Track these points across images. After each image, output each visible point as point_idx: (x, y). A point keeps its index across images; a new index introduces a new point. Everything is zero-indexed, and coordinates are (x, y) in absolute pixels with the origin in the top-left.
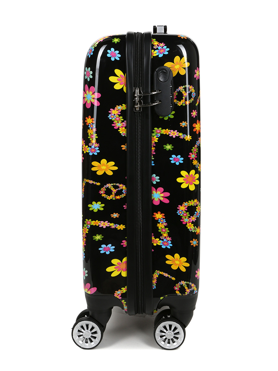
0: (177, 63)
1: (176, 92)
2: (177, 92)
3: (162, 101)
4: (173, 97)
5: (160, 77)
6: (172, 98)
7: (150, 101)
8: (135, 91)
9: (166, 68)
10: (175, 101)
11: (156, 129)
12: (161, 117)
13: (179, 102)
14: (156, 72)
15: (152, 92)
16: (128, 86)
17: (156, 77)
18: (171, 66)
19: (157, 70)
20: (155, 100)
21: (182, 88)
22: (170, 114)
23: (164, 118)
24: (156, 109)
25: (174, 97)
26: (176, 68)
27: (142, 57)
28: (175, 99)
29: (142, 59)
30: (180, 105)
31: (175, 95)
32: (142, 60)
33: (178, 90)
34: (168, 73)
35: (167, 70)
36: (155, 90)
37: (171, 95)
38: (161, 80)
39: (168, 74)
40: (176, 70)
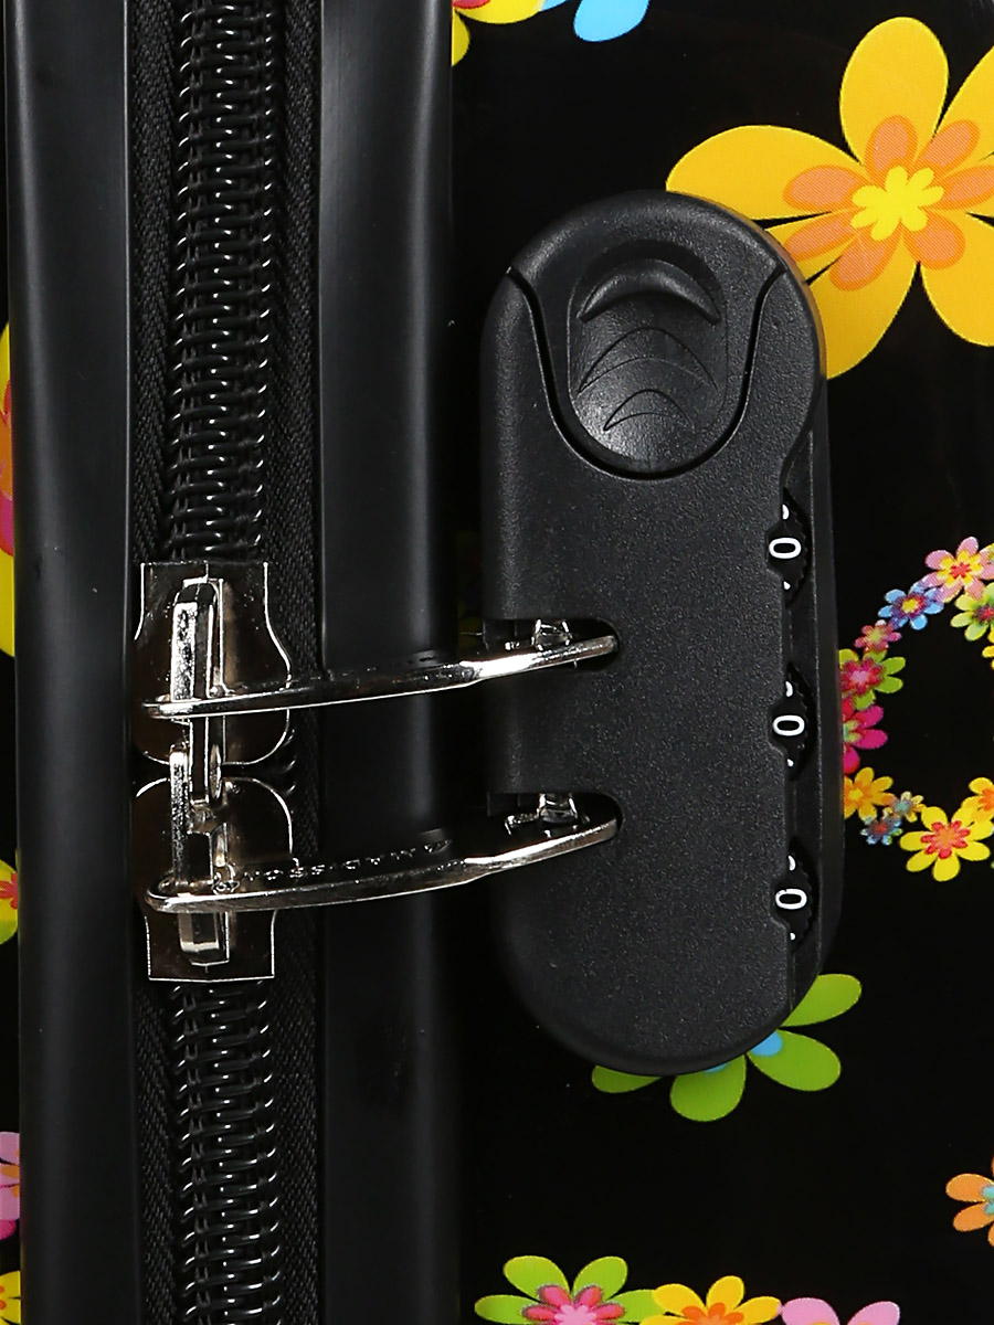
0: (897, 148)
1: (874, 636)
2: (893, 650)
3: (621, 795)
4: (834, 733)
5: (597, 387)
6: (803, 750)
7: (421, 796)
8: (162, 629)
9: (689, 230)
10: (865, 794)
11: (530, 1271)
12: (609, 1081)
13: (934, 815)
14: (514, 303)
15: (455, 641)
16: (51, 546)
17: (527, 389)
18: (789, 196)
19: (533, 267)
20: (515, 782)
21: (977, 570)
22: (775, 1023)
23: (663, 1088)
24: (521, 940)
25: (849, 732)
26: (881, 233)
27: (280, 49)
28: (867, 757)
29: (280, 73)
30: (946, 871)
31: (865, 702)
32: (280, 98)
33: (908, 607)
34: (738, 316)
35: (718, 263)
36: (511, 609)
37: (786, 706)
38: (614, 441)
39: (739, 339)
40: (865, 258)
